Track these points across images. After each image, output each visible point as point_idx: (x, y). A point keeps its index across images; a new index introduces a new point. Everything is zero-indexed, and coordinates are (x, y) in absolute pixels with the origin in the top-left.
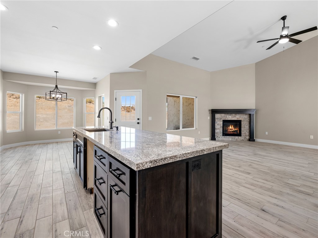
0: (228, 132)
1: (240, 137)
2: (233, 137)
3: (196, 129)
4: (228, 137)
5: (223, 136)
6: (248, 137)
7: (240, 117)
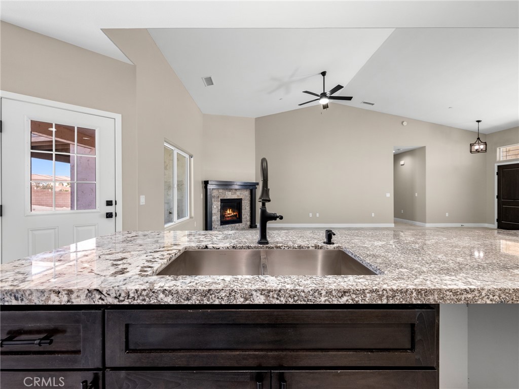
0: (226, 217)
1: (240, 224)
2: (233, 225)
3: (191, 217)
4: (227, 225)
5: (221, 225)
6: (249, 223)
7: (241, 194)
